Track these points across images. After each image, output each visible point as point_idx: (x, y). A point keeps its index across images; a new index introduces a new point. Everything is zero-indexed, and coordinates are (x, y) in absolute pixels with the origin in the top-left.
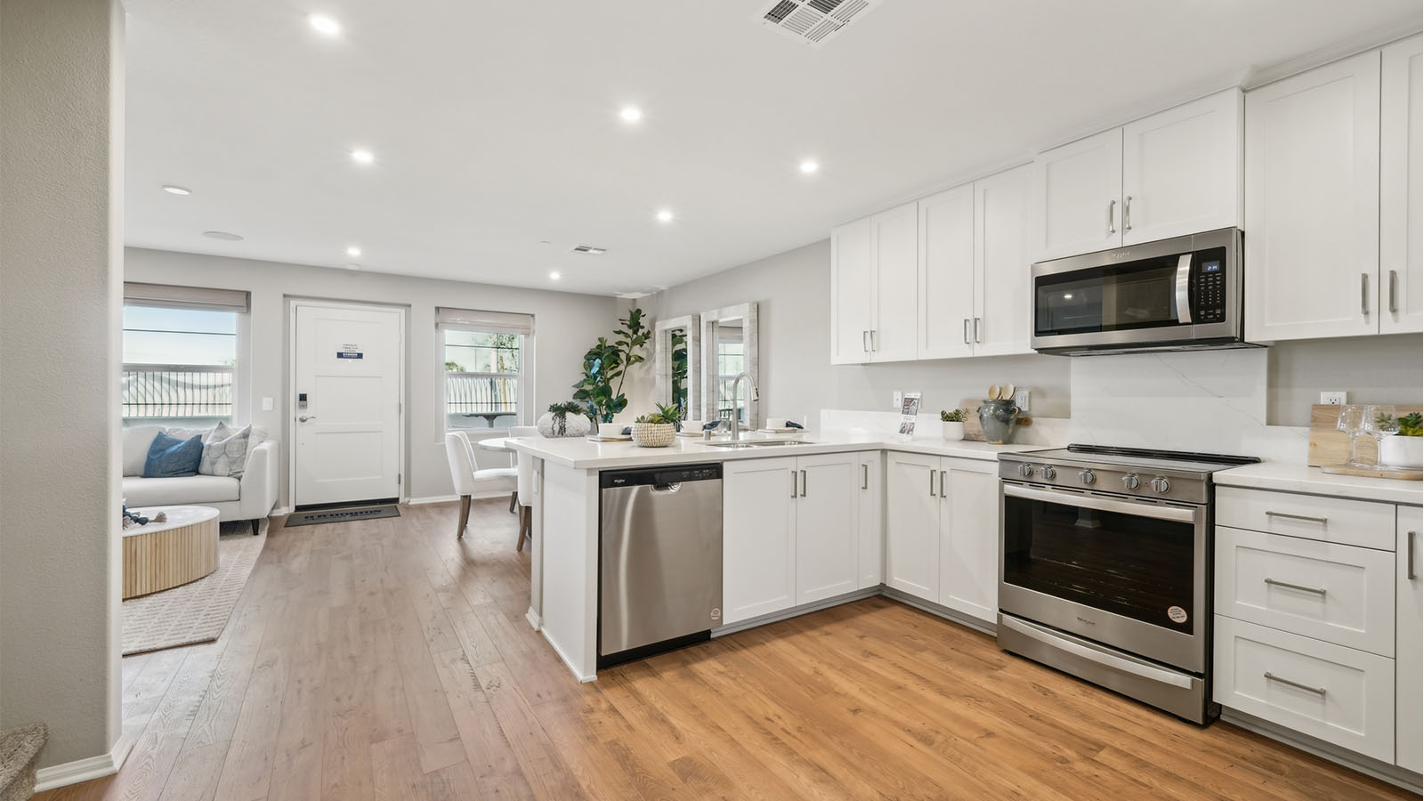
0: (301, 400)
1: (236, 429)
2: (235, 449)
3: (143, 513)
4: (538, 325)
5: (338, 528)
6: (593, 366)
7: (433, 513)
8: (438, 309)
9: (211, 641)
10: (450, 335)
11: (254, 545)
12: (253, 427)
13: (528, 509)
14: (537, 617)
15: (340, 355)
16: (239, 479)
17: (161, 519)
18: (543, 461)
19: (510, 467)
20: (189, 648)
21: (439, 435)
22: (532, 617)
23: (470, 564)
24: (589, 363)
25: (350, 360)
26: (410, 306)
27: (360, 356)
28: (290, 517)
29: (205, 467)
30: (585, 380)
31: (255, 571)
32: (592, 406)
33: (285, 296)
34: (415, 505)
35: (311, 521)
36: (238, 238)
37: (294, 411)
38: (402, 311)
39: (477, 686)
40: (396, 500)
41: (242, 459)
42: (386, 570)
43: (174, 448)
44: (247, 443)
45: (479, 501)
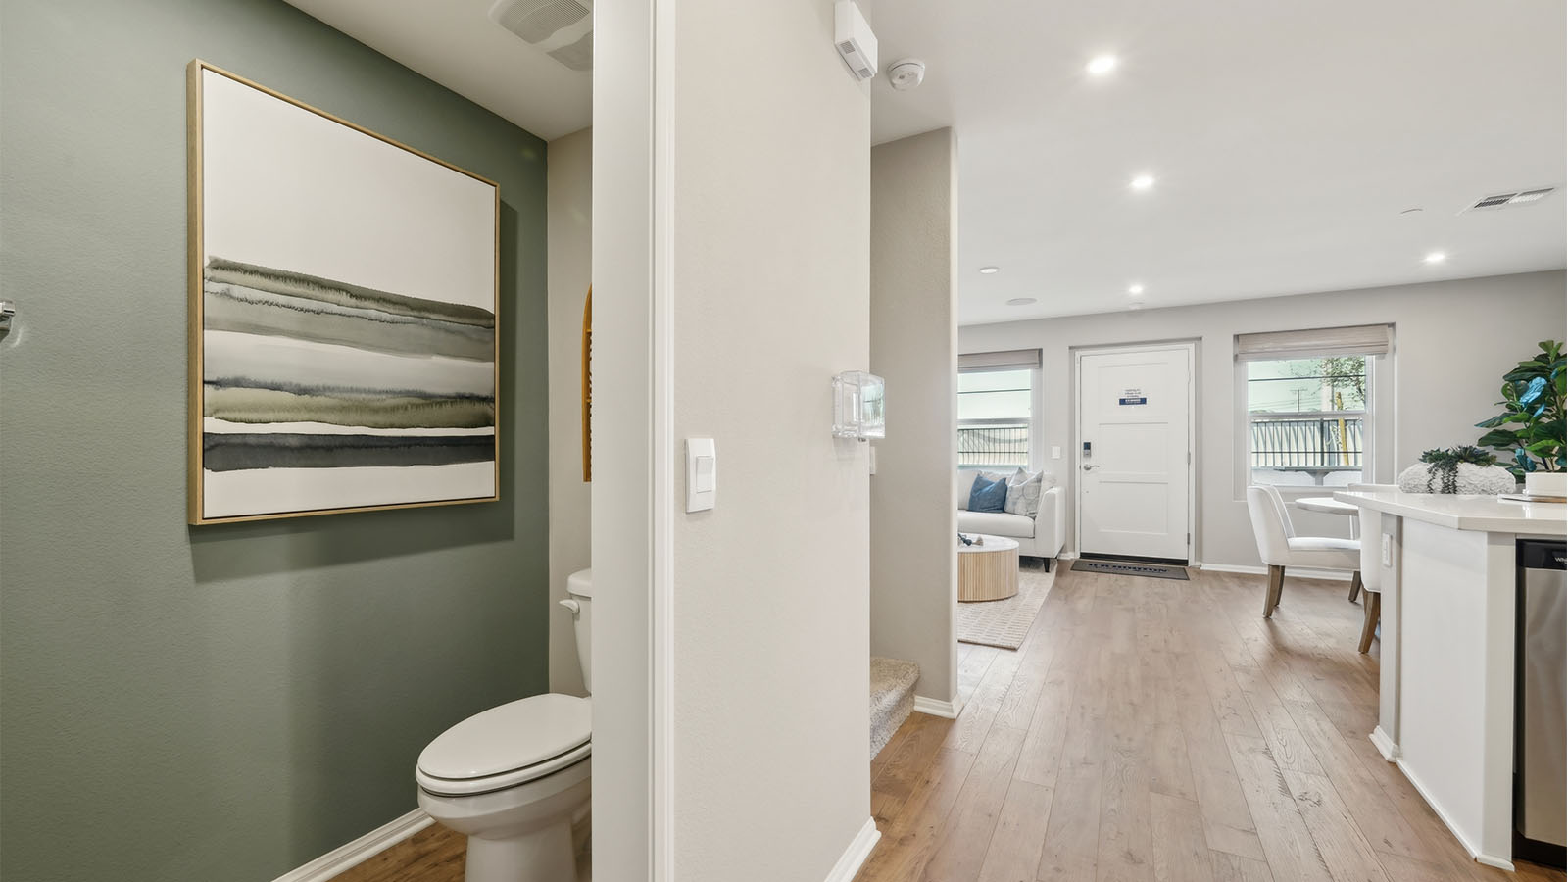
0: (1085, 449)
1: (1032, 474)
2: (1031, 492)
3: (969, 537)
4: (1402, 337)
5: (1122, 580)
6: (1526, 390)
7: (1233, 585)
8: (1237, 337)
9: (1014, 649)
10: (1254, 368)
11: (1047, 580)
12: (1045, 473)
13: (1377, 596)
14: (1391, 744)
15: (1123, 402)
16: (1034, 519)
17: (980, 542)
18: (1400, 520)
19: (1350, 539)
20: (998, 650)
21: (1239, 490)
22: (1381, 739)
23: (1282, 652)
24: (1516, 387)
25: (1133, 406)
26: (1201, 339)
27: (1143, 401)
28: (1076, 562)
29: (1009, 506)
30: (1506, 415)
31: (1046, 603)
32: (1524, 458)
33: (1071, 348)
34: (1208, 571)
35: (1094, 569)
36: (1032, 300)
37: (1080, 461)
38: (1191, 346)
39: (1285, 789)
40: (1185, 562)
41: (1036, 502)
42: (1171, 632)
43: (987, 489)
44: (1040, 487)
45: (1298, 581)
